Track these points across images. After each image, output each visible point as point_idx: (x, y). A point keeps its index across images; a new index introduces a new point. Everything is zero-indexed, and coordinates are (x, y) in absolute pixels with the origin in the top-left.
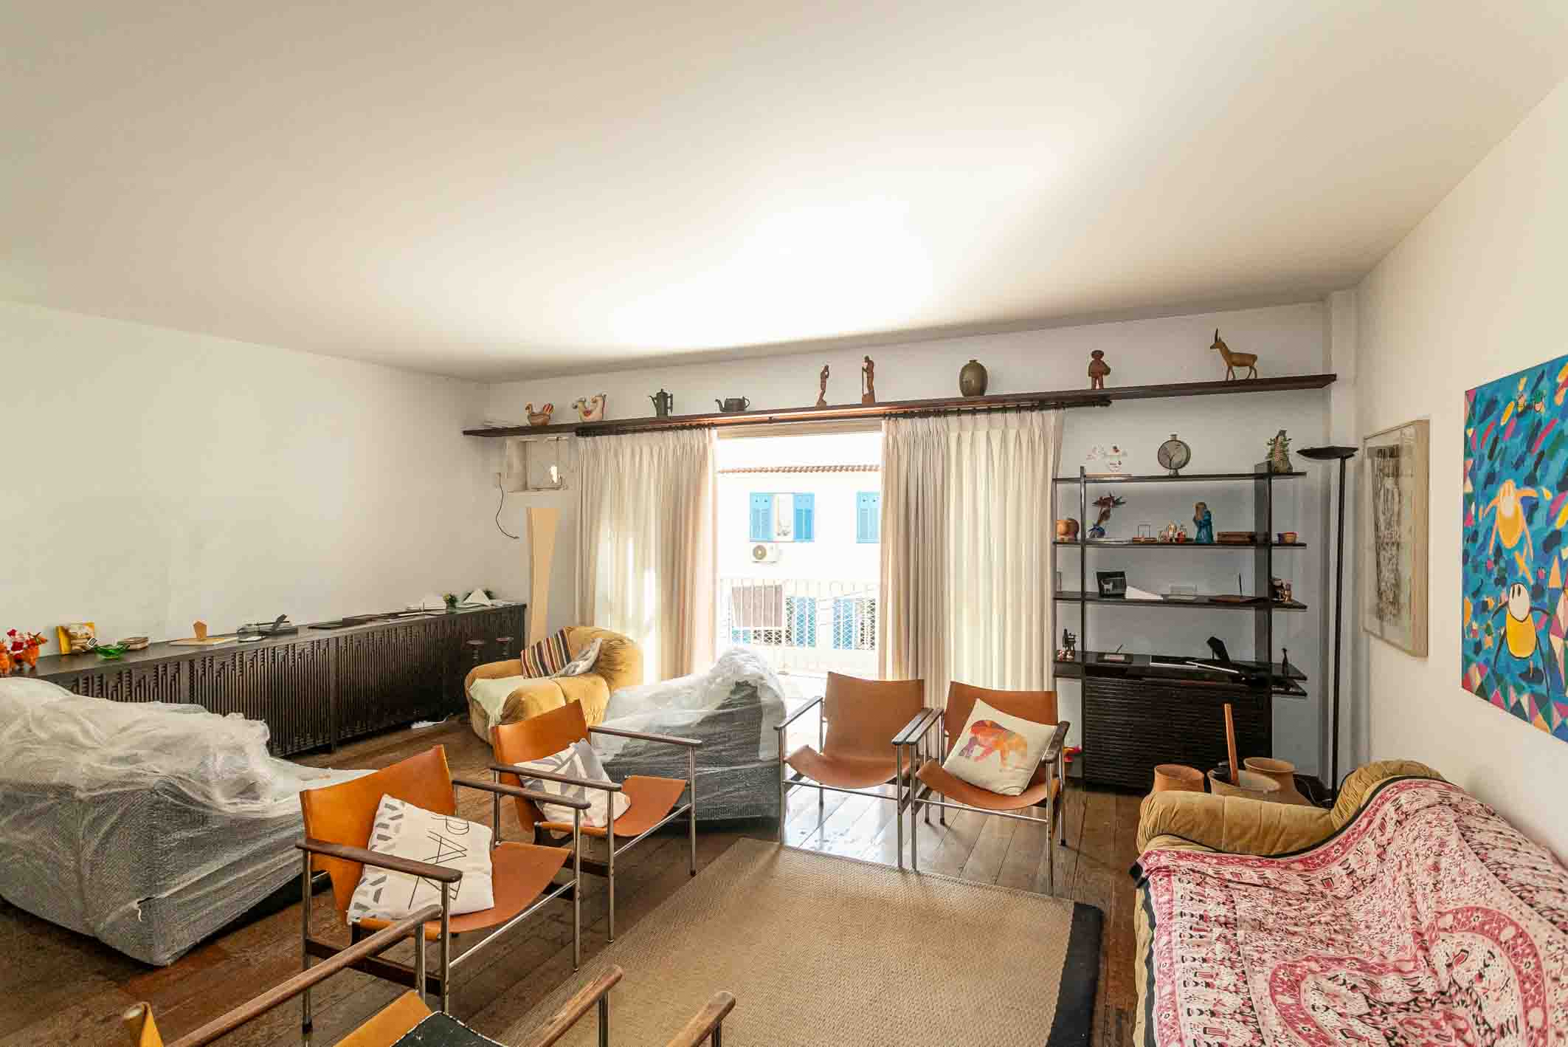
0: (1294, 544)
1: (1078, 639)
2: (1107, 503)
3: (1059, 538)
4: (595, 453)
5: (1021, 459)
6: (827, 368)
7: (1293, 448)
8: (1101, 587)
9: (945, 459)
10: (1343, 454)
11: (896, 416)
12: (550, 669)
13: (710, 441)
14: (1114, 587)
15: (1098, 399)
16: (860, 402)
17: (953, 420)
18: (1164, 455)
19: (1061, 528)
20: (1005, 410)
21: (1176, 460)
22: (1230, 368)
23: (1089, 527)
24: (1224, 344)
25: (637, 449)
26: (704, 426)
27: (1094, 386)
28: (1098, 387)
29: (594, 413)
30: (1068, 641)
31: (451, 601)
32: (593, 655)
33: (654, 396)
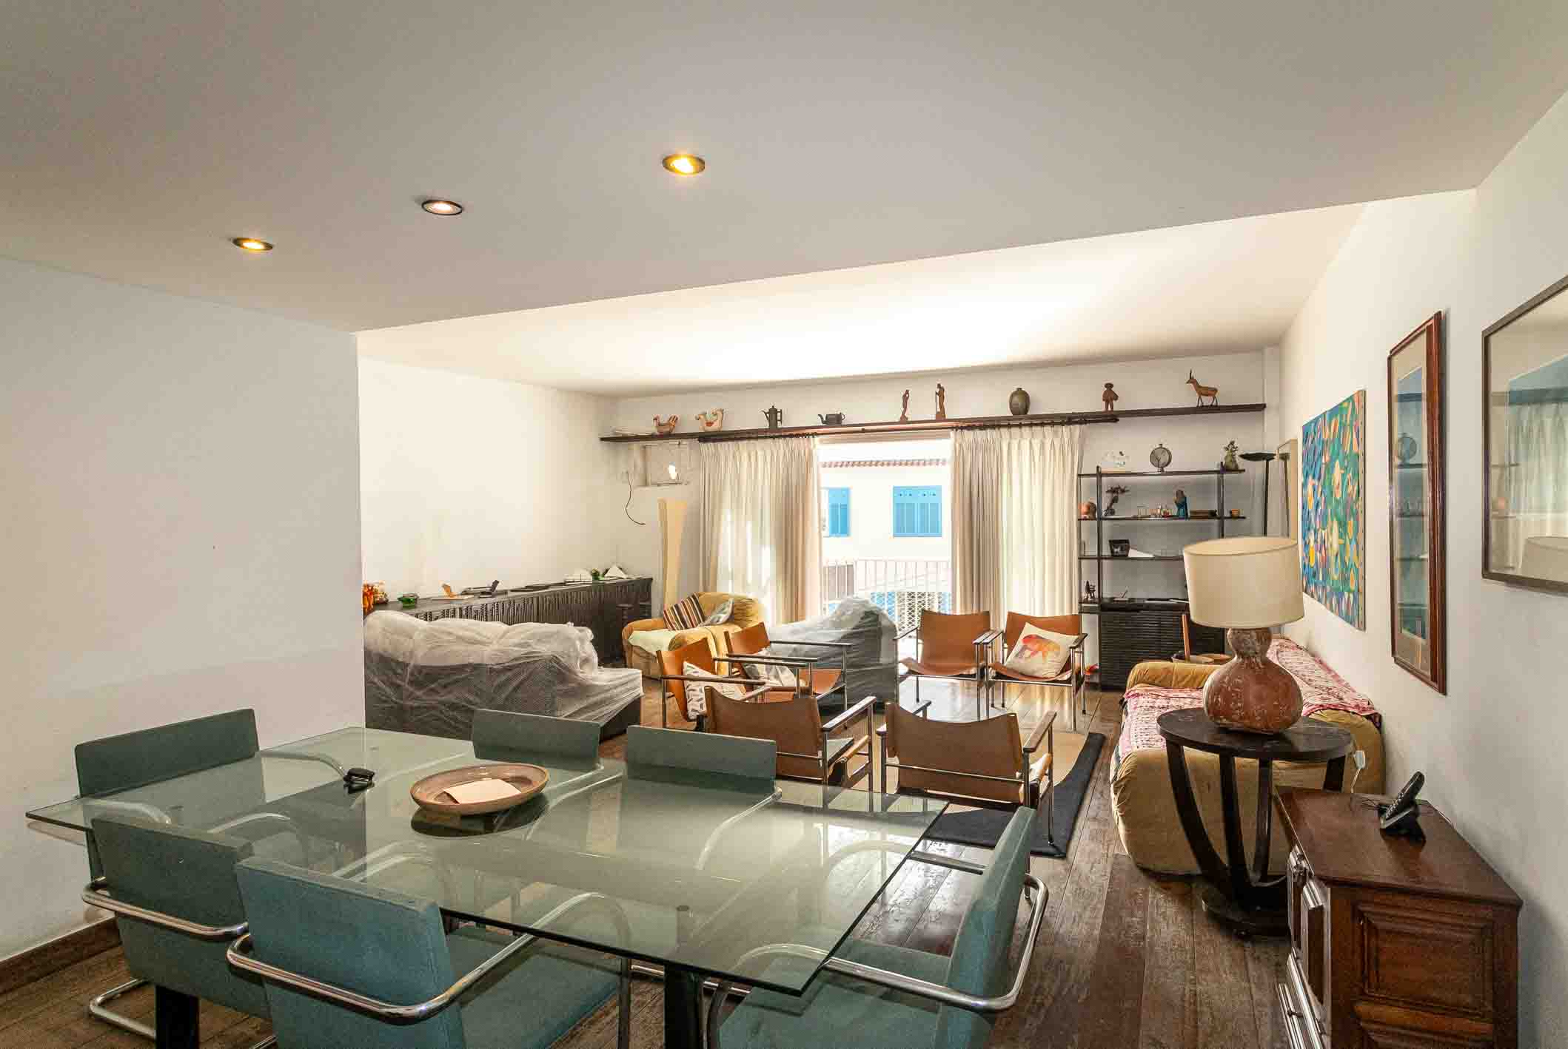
0: (1239, 517)
1: (1096, 588)
2: (1116, 491)
3: (1083, 516)
4: (716, 456)
5: (1055, 460)
6: (907, 392)
7: (1238, 453)
8: (1112, 551)
9: (999, 459)
10: (1268, 457)
11: (962, 428)
12: (689, 624)
13: (814, 446)
14: (1122, 550)
15: (1111, 417)
16: (934, 419)
17: (1004, 430)
18: (1154, 458)
19: (1084, 509)
20: (1042, 425)
21: (1162, 461)
22: (1200, 397)
23: (1104, 508)
24: (1196, 381)
25: (753, 454)
26: (808, 435)
27: (1107, 407)
28: (1109, 409)
29: (715, 423)
30: (1089, 590)
31: (595, 575)
32: (729, 610)
33: (767, 411)
